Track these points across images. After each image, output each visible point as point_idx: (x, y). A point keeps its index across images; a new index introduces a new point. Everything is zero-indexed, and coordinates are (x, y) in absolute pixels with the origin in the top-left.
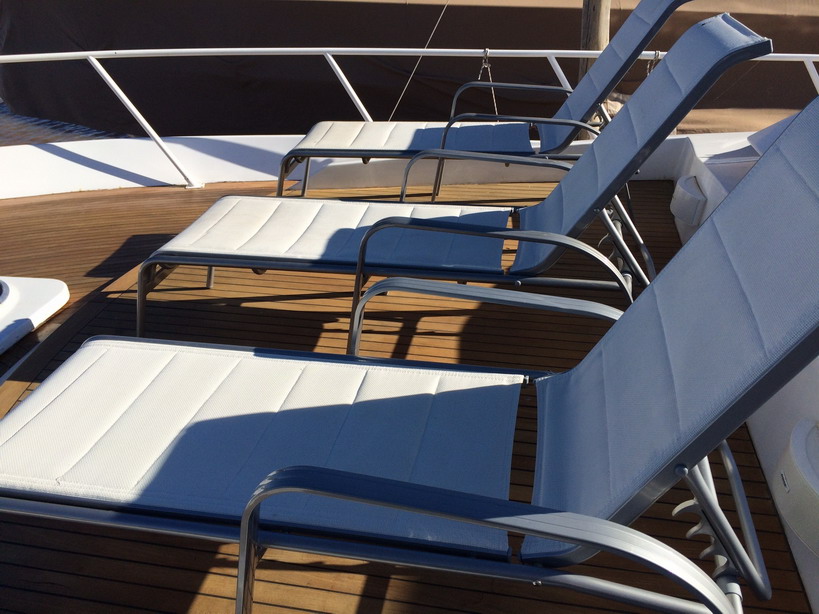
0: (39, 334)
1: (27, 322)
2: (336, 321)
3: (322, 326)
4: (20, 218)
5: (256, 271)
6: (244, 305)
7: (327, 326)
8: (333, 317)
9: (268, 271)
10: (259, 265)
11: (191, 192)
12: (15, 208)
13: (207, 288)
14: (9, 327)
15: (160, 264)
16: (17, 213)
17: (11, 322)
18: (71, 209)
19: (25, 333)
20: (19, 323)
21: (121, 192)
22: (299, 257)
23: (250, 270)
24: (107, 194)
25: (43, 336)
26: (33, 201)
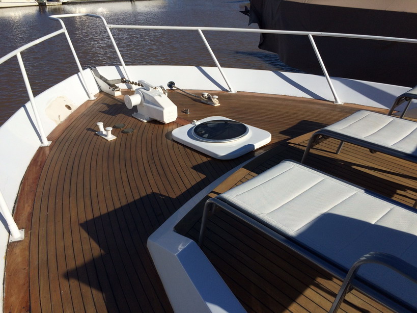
0: (255, 153)
1: (253, 146)
2: (405, 191)
3: (396, 191)
4: (258, 102)
5: (371, 151)
6: (353, 167)
7: (399, 192)
8: (404, 188)
9: (378, 153)
10: (374, 148)
11: (336, 105)
12: (257, 97)
13: (336, 153)
14: (245, 146)
15: (322, 135)
16: (257, 100)
17: (246, 144)
18: (280, 102)
19: (251, 151)
20: (249, 145)
21: (302, 99)
22: (399, 150)
23: (368, 150)
24: (296, 99)
25: (257, 154)
26: (265, 96)
